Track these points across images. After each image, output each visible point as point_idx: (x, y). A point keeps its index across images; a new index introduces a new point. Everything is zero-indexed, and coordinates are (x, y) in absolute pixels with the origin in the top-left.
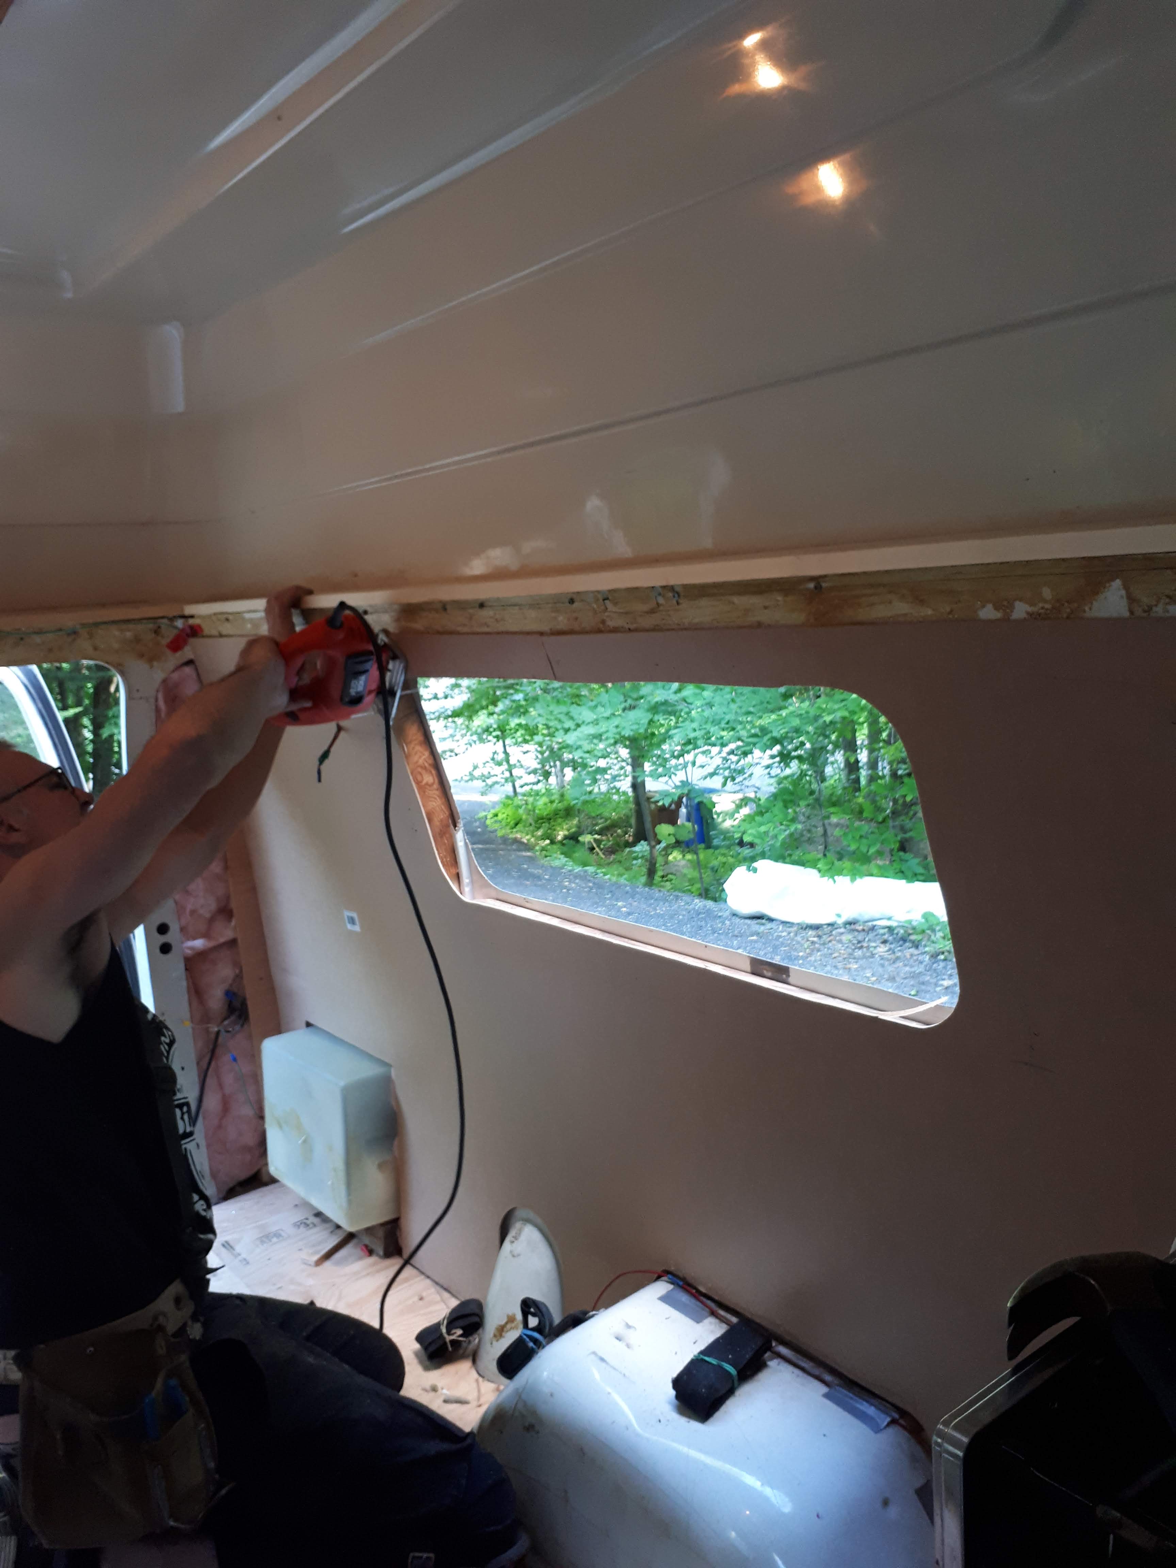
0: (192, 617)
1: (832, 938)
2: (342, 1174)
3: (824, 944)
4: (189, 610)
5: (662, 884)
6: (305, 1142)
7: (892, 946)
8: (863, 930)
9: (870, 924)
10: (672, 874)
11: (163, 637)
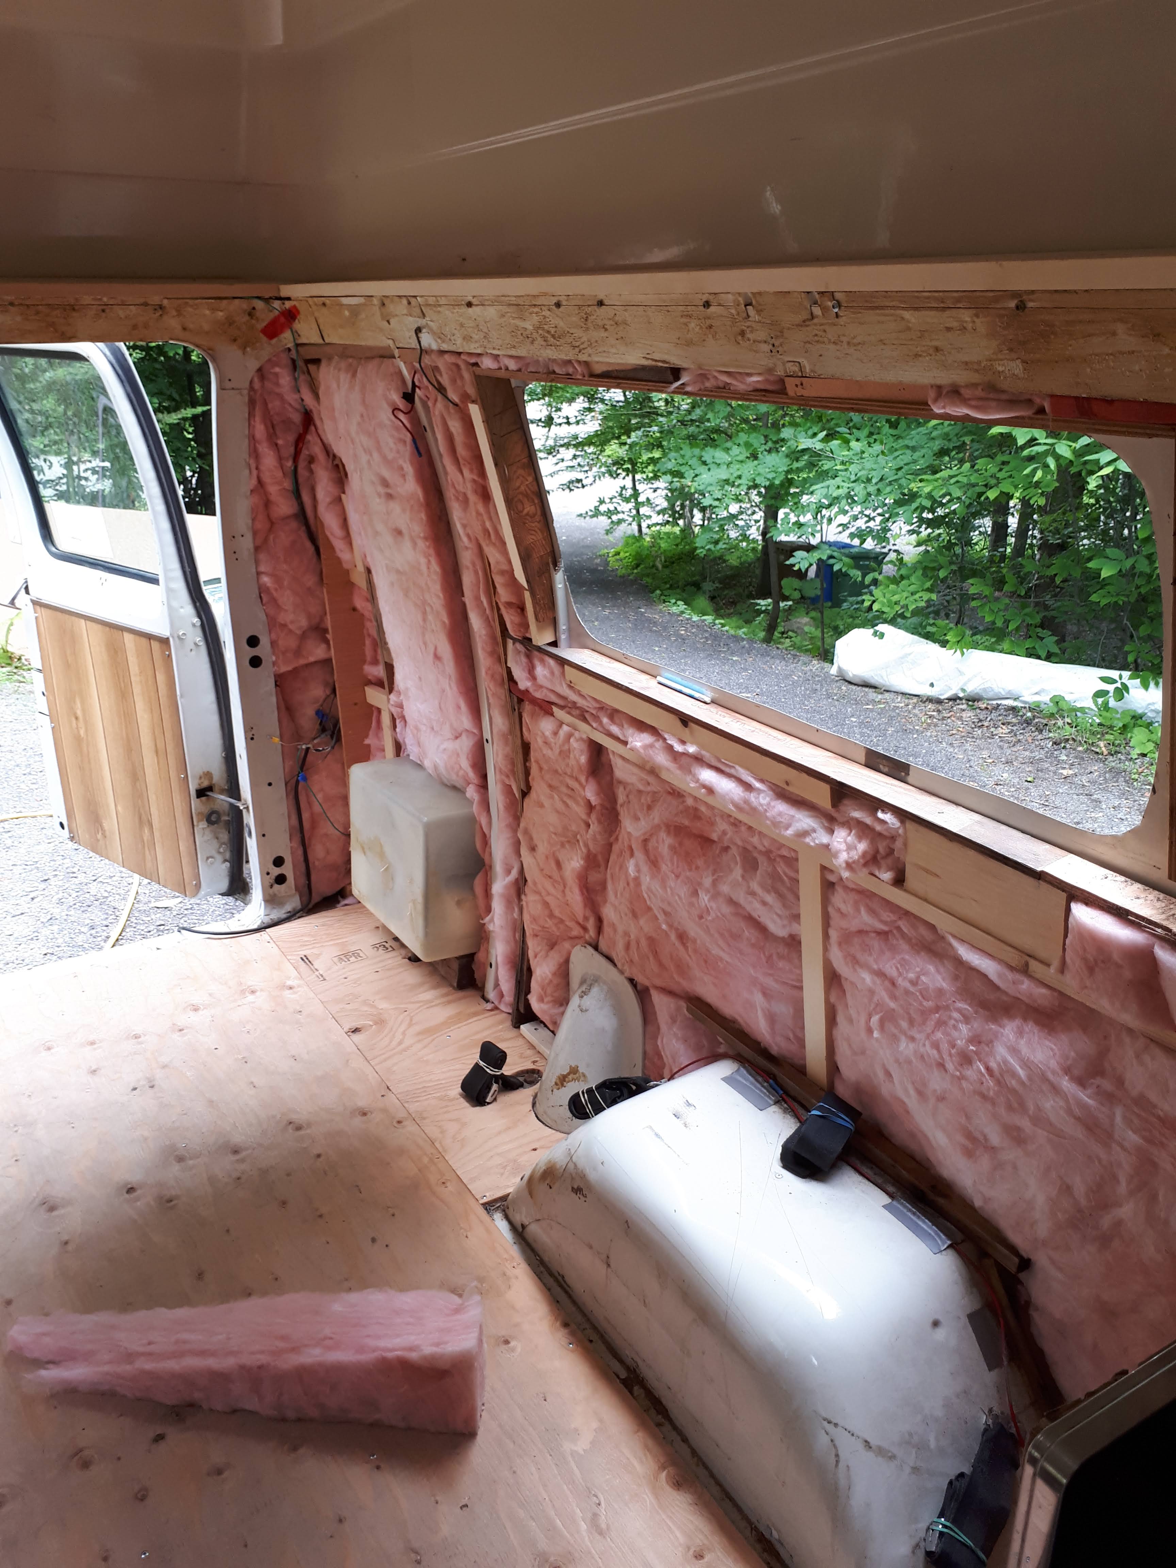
0: (289, 299)
1: (952, 713)
2: (420, 907)
3: (943, 719)
4: (287, 290)
5: (782, 640)
6: (386, 869)
7: (1015, 728)
8: (987, 708)
9: (994, 702)
10: (793, 631)
11: (257, 319)
